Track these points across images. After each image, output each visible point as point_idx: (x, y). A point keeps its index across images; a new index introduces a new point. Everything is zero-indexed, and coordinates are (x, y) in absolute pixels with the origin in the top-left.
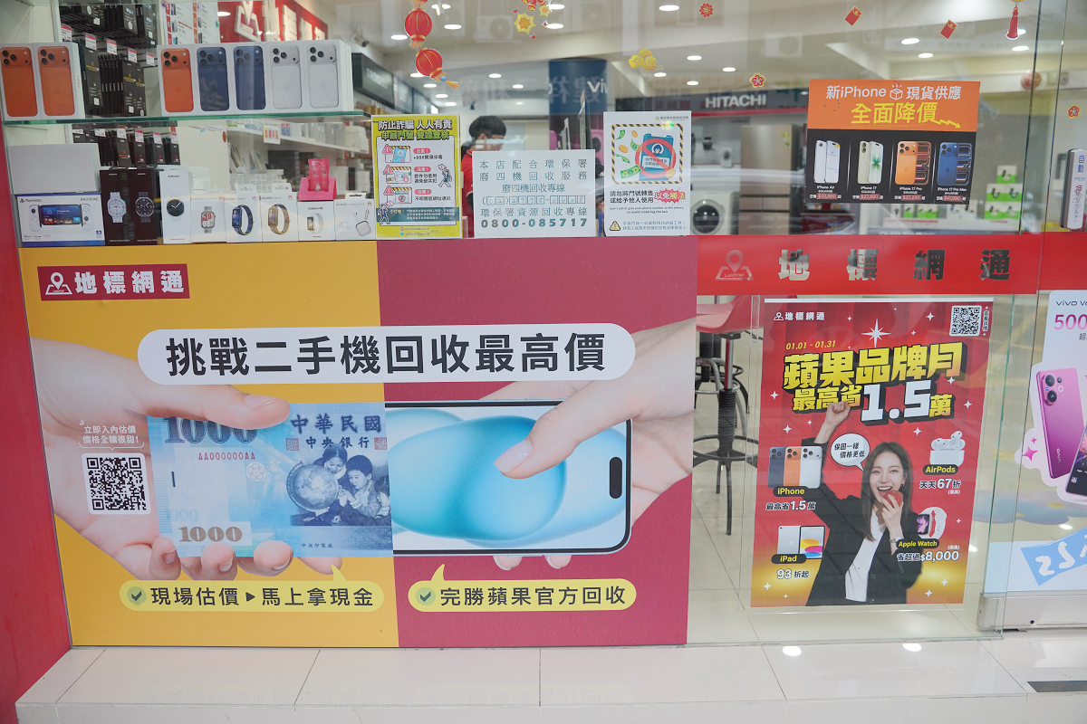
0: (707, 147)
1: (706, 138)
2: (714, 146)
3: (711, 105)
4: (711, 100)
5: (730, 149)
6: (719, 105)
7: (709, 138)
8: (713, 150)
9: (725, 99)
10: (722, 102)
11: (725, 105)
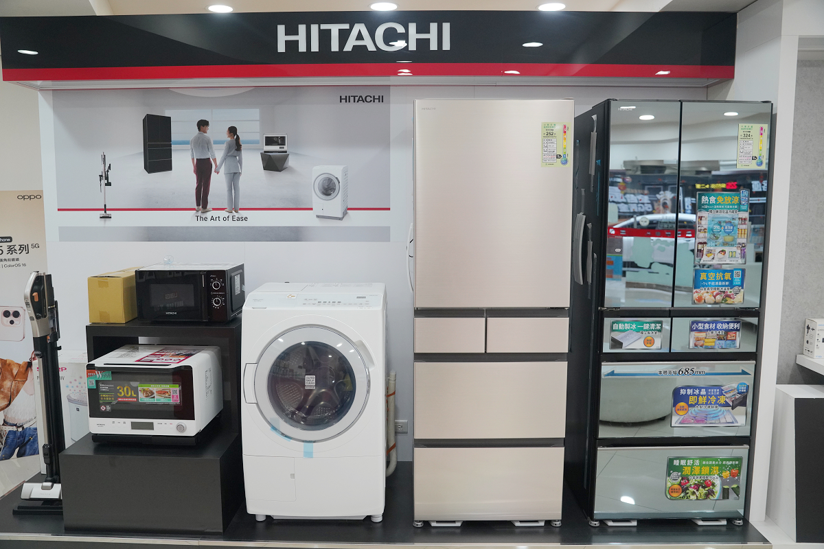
0: (273, 164)
1: (270, 141)
2: (291, 162)
3: (292, 46)
4: (292, 30)
5: (336, 171)
6: (315, 47)
7: (281, 141)
8: (291, 170)
9: (335, 29)
10: (325, 36)
11: (335, 47)
